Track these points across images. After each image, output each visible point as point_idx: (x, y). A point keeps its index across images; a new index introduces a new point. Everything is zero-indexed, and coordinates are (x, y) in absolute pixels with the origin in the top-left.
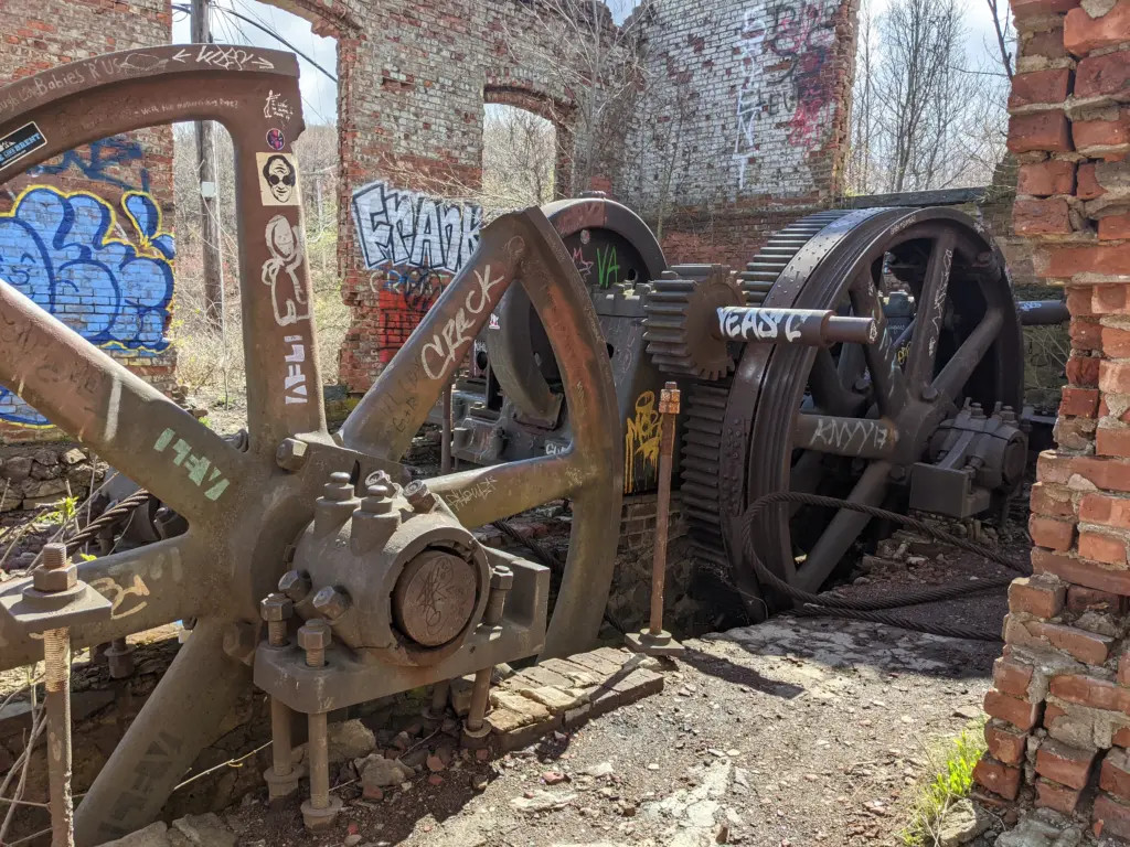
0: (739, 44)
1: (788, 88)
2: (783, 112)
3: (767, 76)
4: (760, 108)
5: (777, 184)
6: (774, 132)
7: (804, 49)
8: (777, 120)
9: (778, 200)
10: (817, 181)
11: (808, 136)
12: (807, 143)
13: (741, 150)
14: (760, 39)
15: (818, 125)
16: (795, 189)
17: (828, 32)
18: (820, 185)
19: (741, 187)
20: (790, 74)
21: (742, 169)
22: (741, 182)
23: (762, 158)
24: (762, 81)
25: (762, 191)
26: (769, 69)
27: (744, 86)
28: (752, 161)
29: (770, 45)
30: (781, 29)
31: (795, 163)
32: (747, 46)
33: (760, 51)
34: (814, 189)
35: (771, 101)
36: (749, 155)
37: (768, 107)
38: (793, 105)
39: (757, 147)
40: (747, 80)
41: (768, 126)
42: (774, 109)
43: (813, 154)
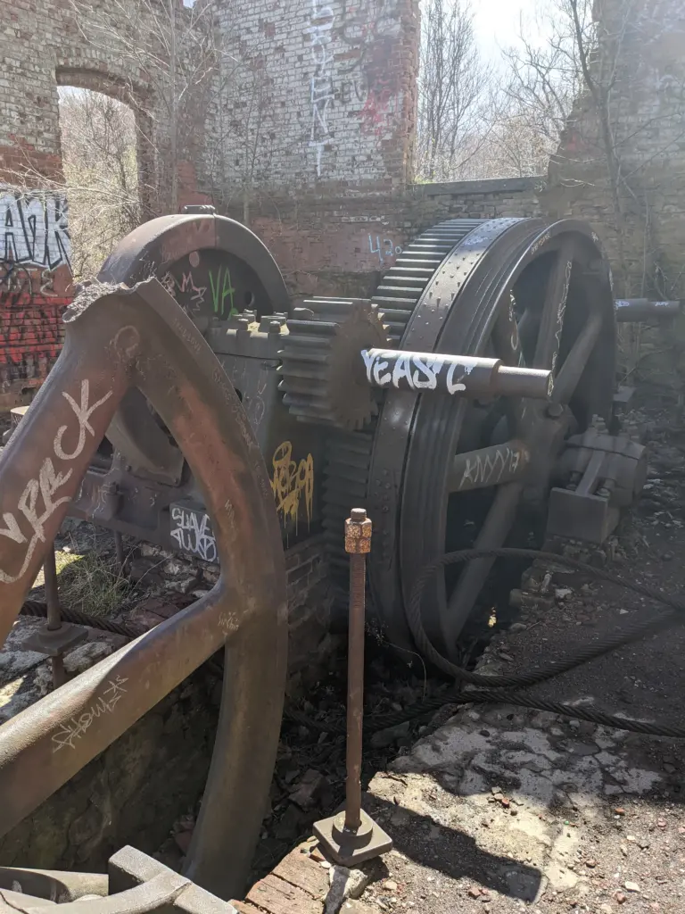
0: (308, 31)
1: (358, 77)
2: (355, 100)
3: (337, 64)
4: (333, 97)
5: (353, 171)
6: (347, 120)
7: (372, 38)
8: (349, 109)
9: (354, 187)
10: (389, 169)
11: (379, 125)
12: (378, 133)
13: (318, 138)
14: (329, 26)
15: (390, 114)
16: (369, 177)
17: (393, 21)
18: (393, 173)
19: (319, 174)
20: (359, 63)
21: (319, 156)
22: (318, 169)
23: (337, 146)
24: (333, 69)
25: (339, 178)
26: (338, 57)
27: (316, 74)
28: (328, 148)
29: (339, 33)
30: (348, 17)
31: (368, 151)
32: (317, 33)
33: (330, 39)
34: (387, 176)
35: (342, 89)
36: (326, 142)
37: (341, 96)
38: (364, 94)
39: (332, 135)
40: (319, 67)
41: (342, 115)
42: (346, 97)
43: (384, 143)
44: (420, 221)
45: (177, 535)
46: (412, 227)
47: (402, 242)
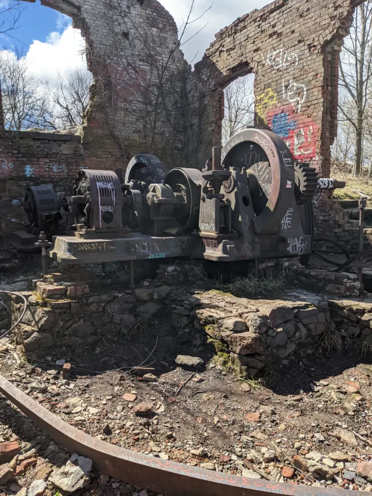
44: (22, 150)
45: (289, 249)
46: (18, 153)
47: (14, 162)
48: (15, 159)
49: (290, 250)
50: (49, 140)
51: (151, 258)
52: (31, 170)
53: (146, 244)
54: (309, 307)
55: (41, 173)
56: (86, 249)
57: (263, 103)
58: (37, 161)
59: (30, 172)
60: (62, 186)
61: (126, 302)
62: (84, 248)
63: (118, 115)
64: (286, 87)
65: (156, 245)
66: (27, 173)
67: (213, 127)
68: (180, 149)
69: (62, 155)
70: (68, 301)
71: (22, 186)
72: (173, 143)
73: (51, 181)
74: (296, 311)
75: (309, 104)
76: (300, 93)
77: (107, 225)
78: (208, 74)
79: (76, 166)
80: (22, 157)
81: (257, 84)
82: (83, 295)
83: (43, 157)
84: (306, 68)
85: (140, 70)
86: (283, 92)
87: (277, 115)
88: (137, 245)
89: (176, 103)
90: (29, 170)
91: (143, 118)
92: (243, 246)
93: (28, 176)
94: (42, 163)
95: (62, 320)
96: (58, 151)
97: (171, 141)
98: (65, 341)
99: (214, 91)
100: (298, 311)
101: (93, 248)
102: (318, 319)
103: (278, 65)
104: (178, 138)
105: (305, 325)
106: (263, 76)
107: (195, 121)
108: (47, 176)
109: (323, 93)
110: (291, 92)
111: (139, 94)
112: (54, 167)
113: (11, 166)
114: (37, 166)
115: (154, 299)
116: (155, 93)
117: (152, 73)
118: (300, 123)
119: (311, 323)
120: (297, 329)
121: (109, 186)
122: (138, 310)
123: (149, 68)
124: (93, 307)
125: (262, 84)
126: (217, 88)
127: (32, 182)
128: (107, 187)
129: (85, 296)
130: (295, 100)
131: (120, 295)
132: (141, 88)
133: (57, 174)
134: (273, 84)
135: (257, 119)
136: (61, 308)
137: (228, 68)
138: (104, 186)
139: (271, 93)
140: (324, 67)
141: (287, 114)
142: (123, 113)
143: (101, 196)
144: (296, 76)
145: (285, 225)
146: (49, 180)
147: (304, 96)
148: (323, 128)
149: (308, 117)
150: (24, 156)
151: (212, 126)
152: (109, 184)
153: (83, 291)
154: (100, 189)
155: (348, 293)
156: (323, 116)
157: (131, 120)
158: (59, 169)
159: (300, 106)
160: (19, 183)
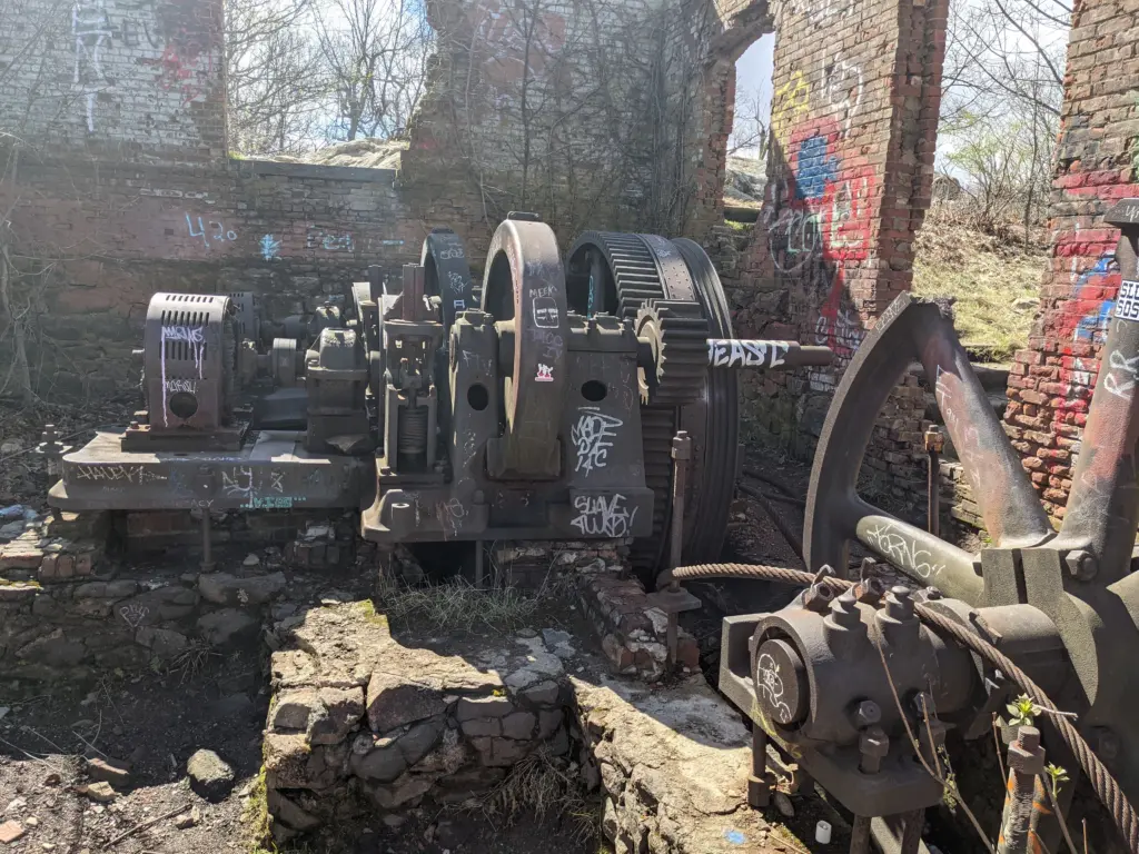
1: (149, 18)
4: (110, 34)
5: (148, 132)
6: (136, 68)
9: (151, 151)
10: (205, 137)
11: (186, 82)
13: (85, 80)
15: (199, 72)
16: (176, 143)
18: (211, 142)
19: (91, 128)
21: (90, 105)
22: (90, 121)
23: (120, 96)
25: (126, 137)
28: (104, 97)
31: (172, 111)
34: (202, 145)
35: (125, 28)
36: (99, 89)
37: (123, 35)
39: (111, 82)
41: (125, 59)
42: (131, 39)
44: (258, 203)
45: (580, 522)
46: (249, 209)
47: (237, 226)
48: (241, 221)
49: (581, 525)
50: (326, 180)
51: (251, 506)
52: (275, 245)
53: (250, 474)
54: (492, 694)
55: (295, 253)
56: (96, 477)
57: (785, 108)
58: (288, 227)
59: (273, 249)
60: (338, 281)
61: (169, 603)
62: (91, 475)
63: (484, 123)
64: (829, 69)
65: (277, 478)
66: (266, 251)
67: (700, 156)
68: (636, 202)
69: (350, 213)
70: (33, 586)
71: (251, 279)
72: (623, 185)
73: (313, 271)
74: (449, 699)
75: (866, 119)
76: (851, 90)
77: (181, 421)
78: (700, 26)
79: (376, 237)
80: (256, 218)
81: (779, 59)
82: (73, 577)
83: (304, 219)
84: (867, 23)
85: (545, 17)
86: (823, 82)
87: (806, 140)
88: (224, 474)
89: (636, 90)
90: (269, 246)
91: (549, 128)
92: (442, 507)
93: (267, 257)
94: (299, 231)
95: (13, 626)
96: (341, 204)
97: (617, 183)
98: (18, 670)
99: (708, 67)
100: (457, 701)
101: (111, 475)
102: (502, 729)
103: (817, 12)
104: (636, 175)
105: (464, 740)
106: (791, 37)
107: (672, 137)
108: (309, 259)
109: (894, 94)
110: (835, 84)
111: (542, 72)
112: (325, 240)
113: (232, 236)
114: (288, 237)
115: (239, 601)
116: (582, 69)
117: (577, 22)
118: (845, 166)
119: (481, 736)
120: (436, 746)
121: (192, 336)
122: (200, 621)
123: (572, 10)
124: (87, 607)
125: (787, 59)
126: (714, 62)
127: (274, 270)
128: (185, 338)
129: (77, 578)
130: (841, 105)
131: (153, 586)
132: (548, 58)
133: (332, 256)
134: (807, 60)
135: (773, 146)
136: (10, 601)
137: (733, 12)
138: (179, 337)
139: (801, 84)
140: (900, 23)
141: (826, 139)
142: (498, 117)
143: (166, 357)
144: (846, 46)
145: (589, 460)
146: (309, 267)
147: (859, 98)
148: (886, 186)
149: (863, 153)
150: (259, 217)
151: (698, 153)
152: (194, 332)
153: (74, 567)
154: (167, 343)
155: (633, 669)
156: (890, 154)
157: (517, 133)
158: (336, 243)
159: (848, 123)
160: (245, 272)
